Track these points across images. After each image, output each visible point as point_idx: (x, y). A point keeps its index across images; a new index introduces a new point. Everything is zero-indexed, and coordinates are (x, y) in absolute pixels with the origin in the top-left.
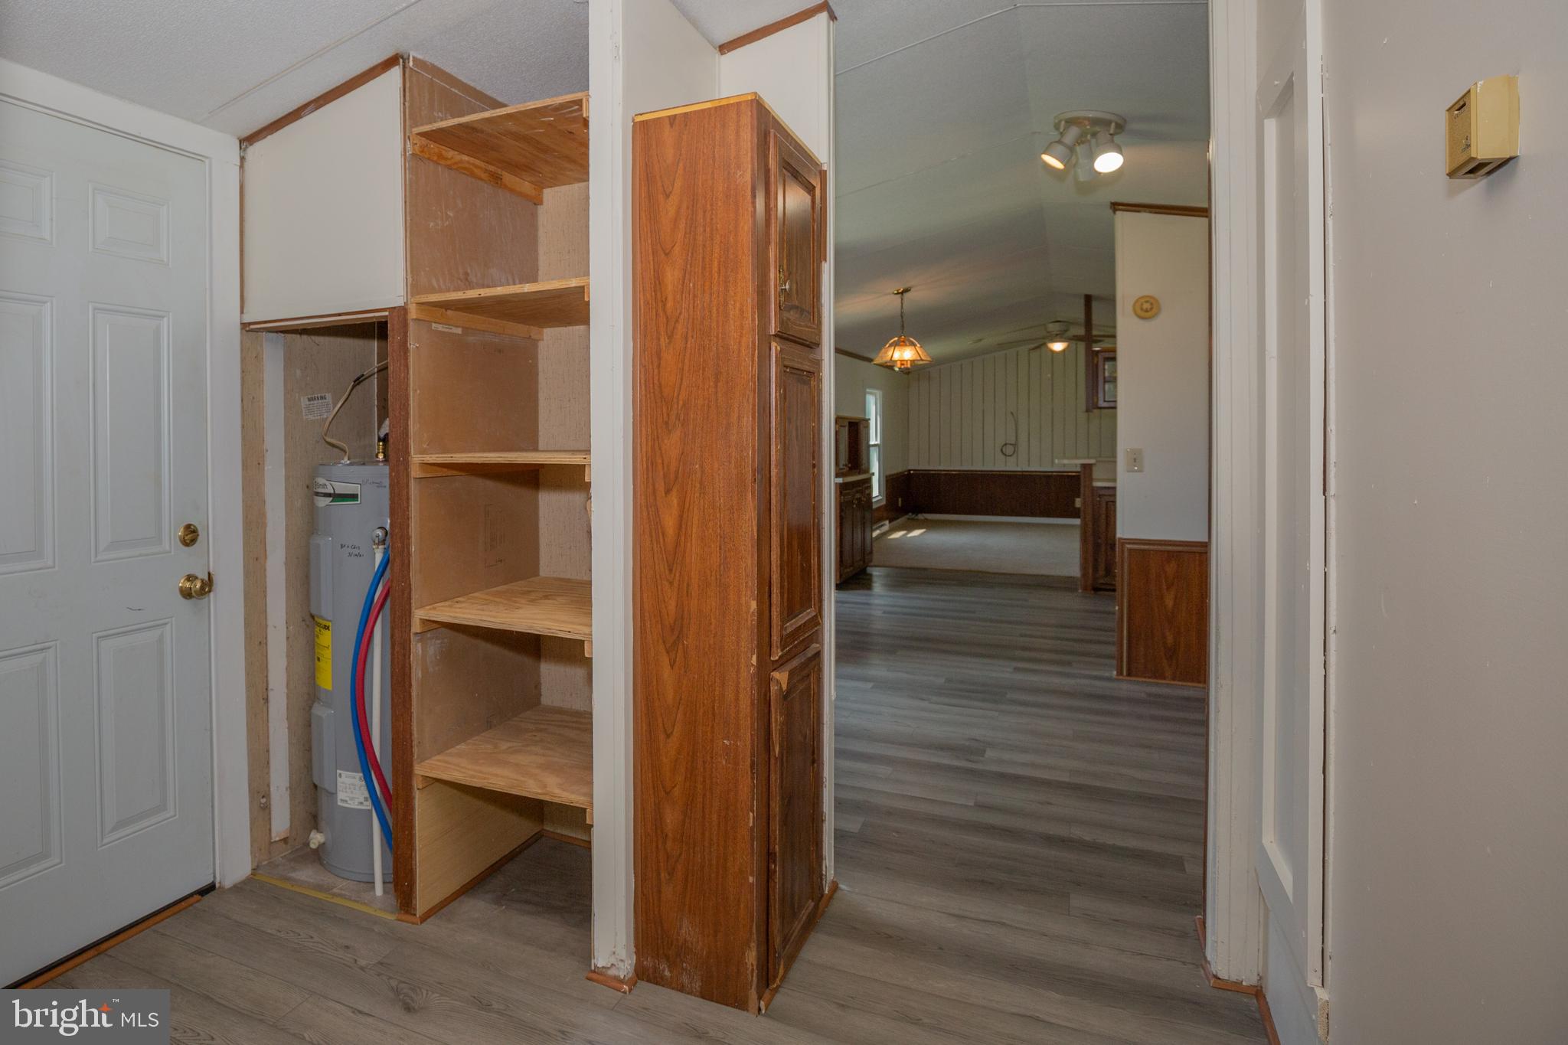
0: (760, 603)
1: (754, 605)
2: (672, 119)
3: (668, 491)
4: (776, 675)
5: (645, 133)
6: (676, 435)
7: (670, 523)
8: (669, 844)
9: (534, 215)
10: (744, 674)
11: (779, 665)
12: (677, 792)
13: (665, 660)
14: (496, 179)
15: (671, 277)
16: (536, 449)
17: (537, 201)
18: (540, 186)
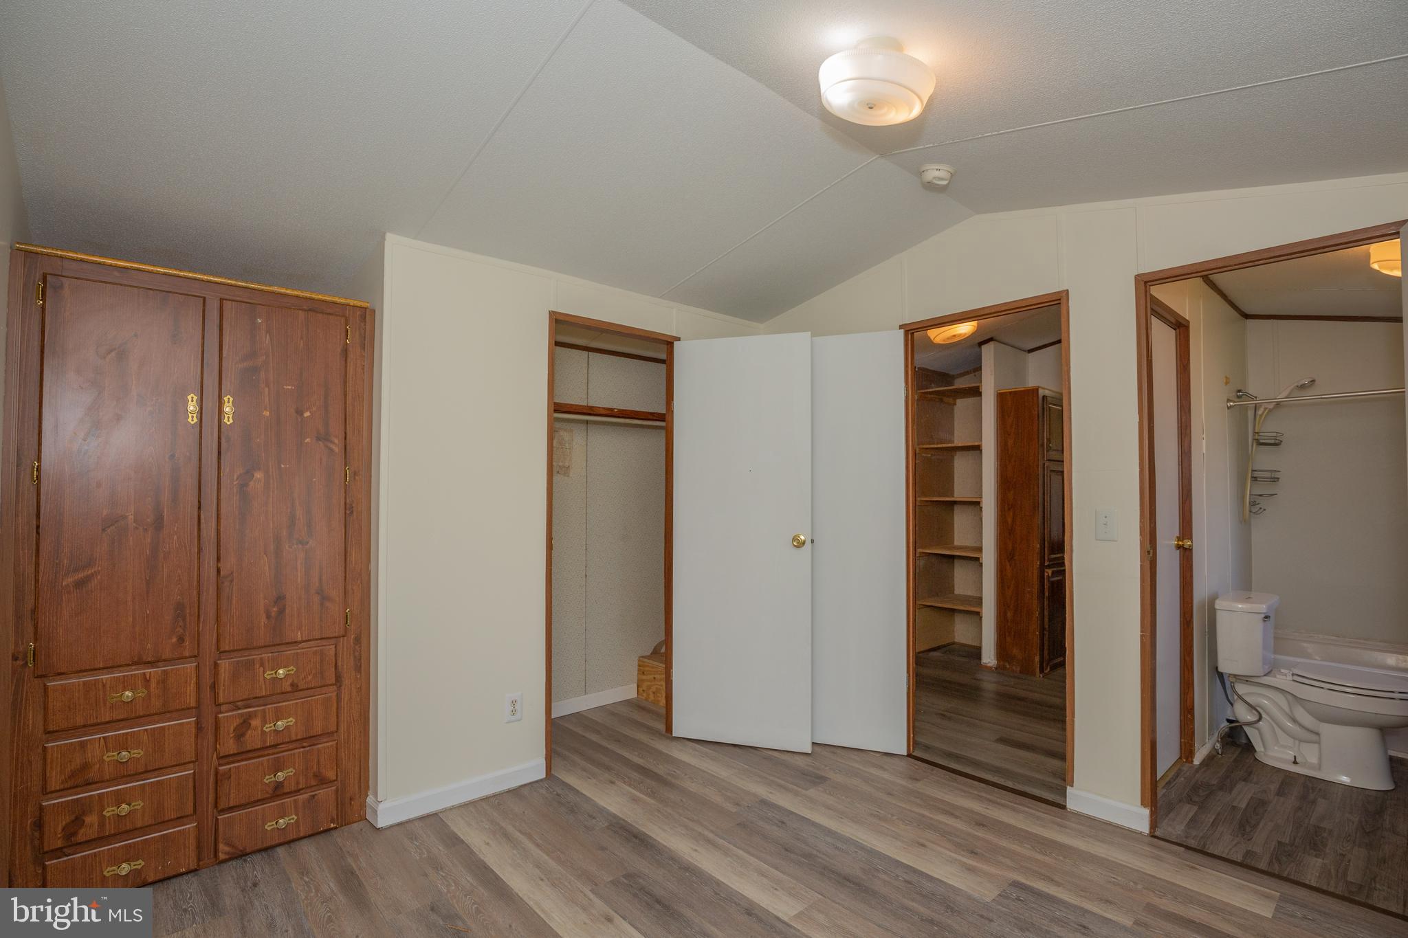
0: (1041, 546)
1: (1038, 546)
2: (1010, 393)
3: (1009, 509)
4: (1046, 570)
5: (1002, 398)
6: (1012, 492)
7: (1010, 520)
8: (1009, 624)
9: (953, 410)
10: (1035, 567)
11: (1049, 567)
12: (1011, 607)
13: (1008, 564)
14: (941, 400)
15: (1010, 442)
16: (953, 497)
17: (955, 404)
18: (955, 400)
